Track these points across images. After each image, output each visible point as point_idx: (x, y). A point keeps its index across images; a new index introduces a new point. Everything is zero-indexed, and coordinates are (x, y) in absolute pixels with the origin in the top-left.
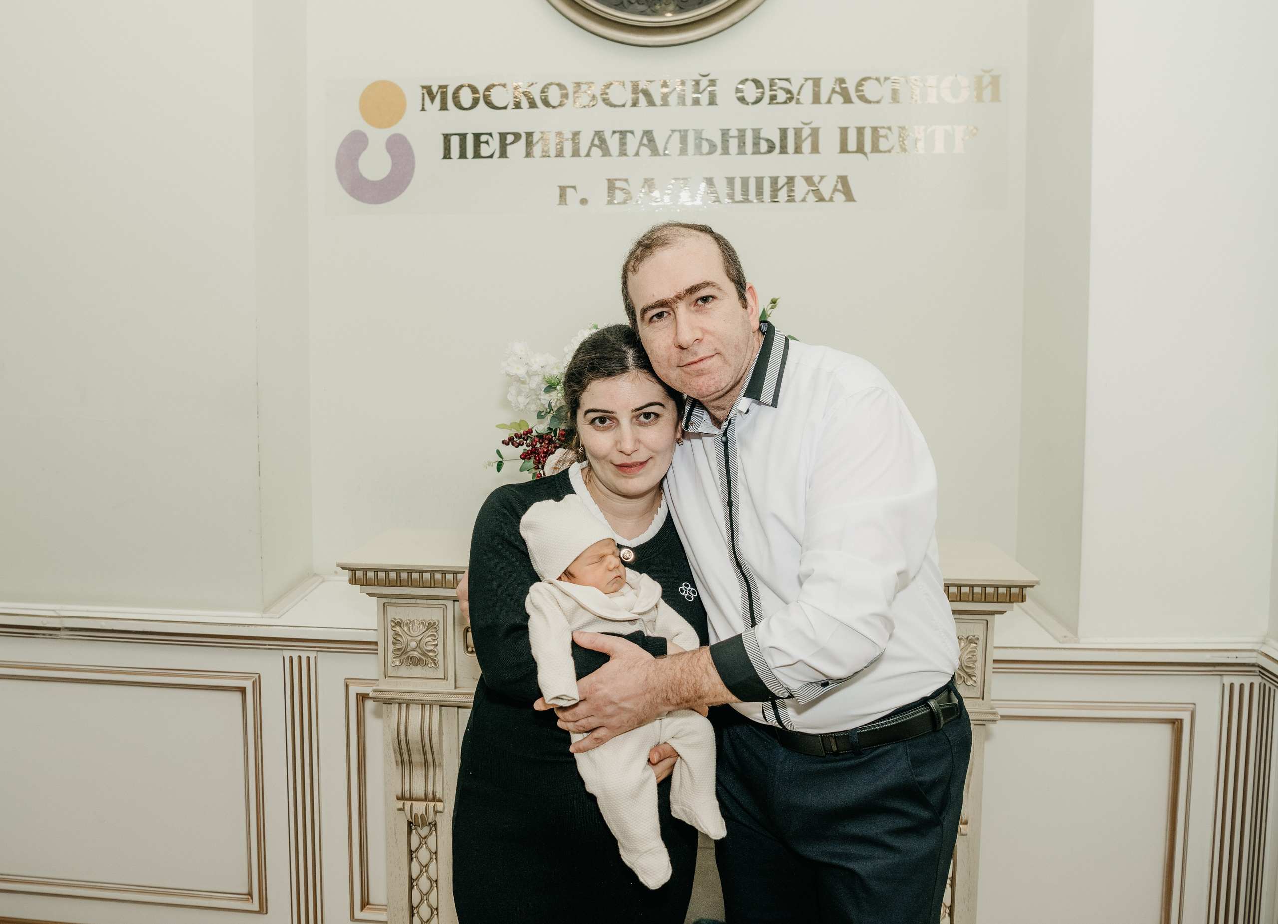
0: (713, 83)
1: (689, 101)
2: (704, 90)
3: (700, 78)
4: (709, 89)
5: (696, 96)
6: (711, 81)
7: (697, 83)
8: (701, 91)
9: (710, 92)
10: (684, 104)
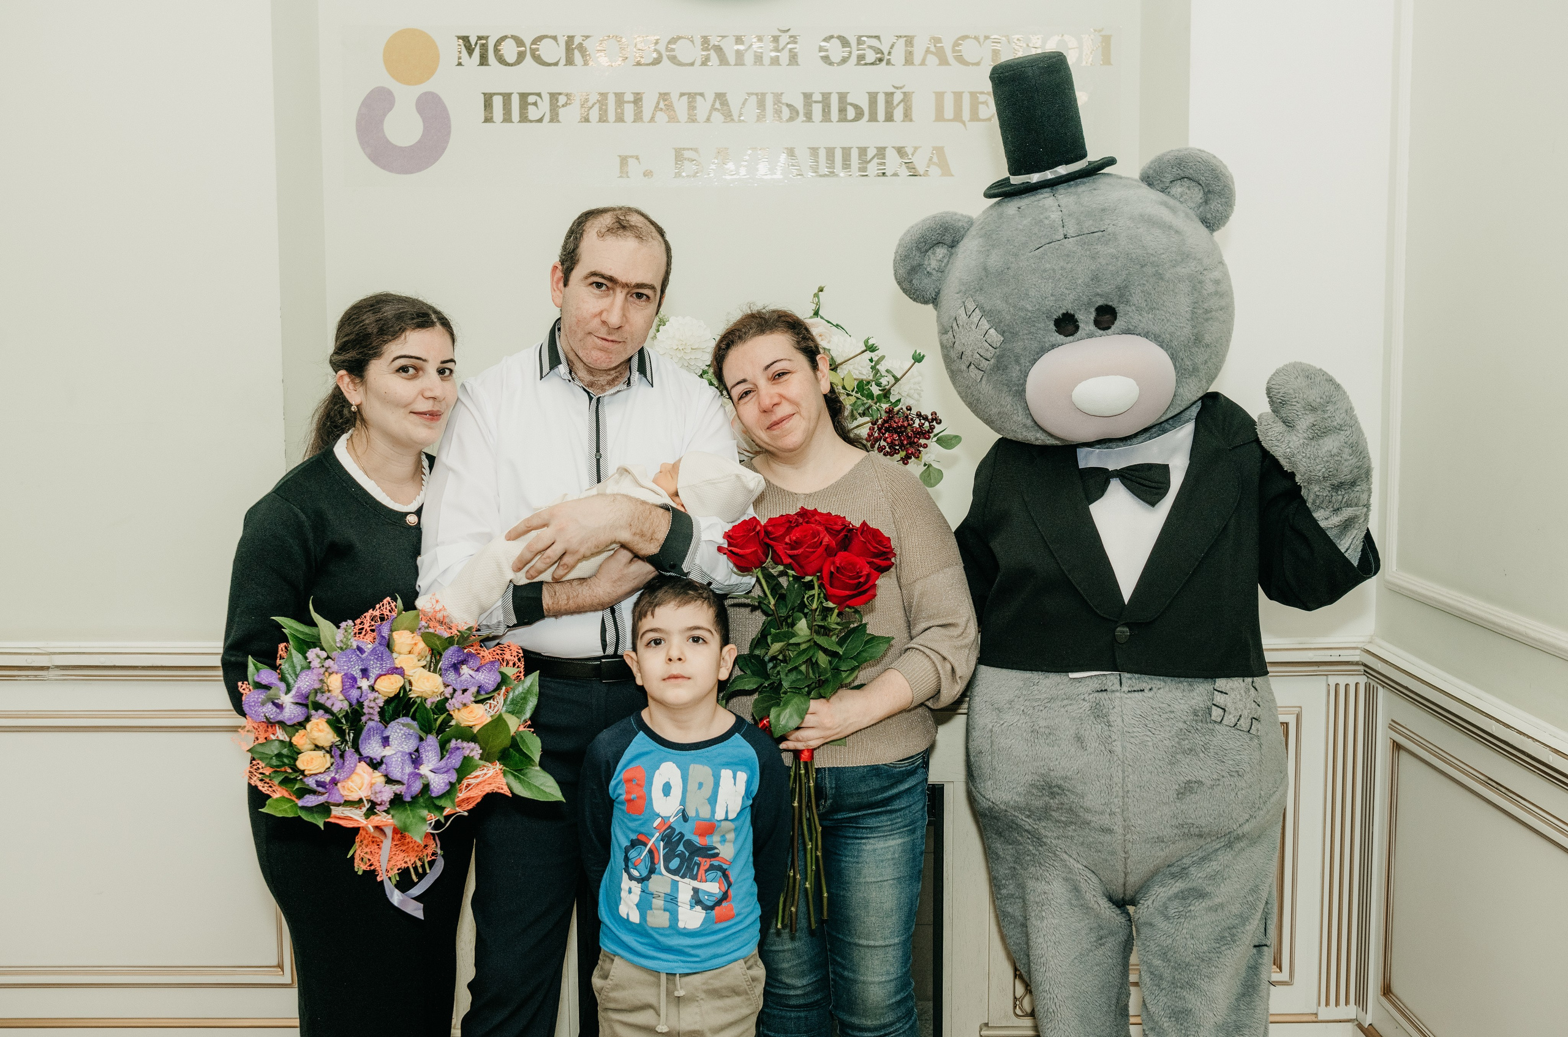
0: (794, 39)
1: (766, 60)
2: (783, 49)
3: (779, 34)
4: (789, 46)
5: (773, 54)
6: (791, 37)
7: (776, 39)
8: (781, 47)
9: (791, 50)
10: (762, 64)
